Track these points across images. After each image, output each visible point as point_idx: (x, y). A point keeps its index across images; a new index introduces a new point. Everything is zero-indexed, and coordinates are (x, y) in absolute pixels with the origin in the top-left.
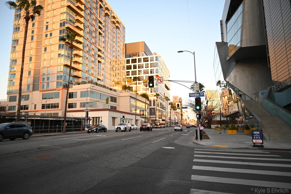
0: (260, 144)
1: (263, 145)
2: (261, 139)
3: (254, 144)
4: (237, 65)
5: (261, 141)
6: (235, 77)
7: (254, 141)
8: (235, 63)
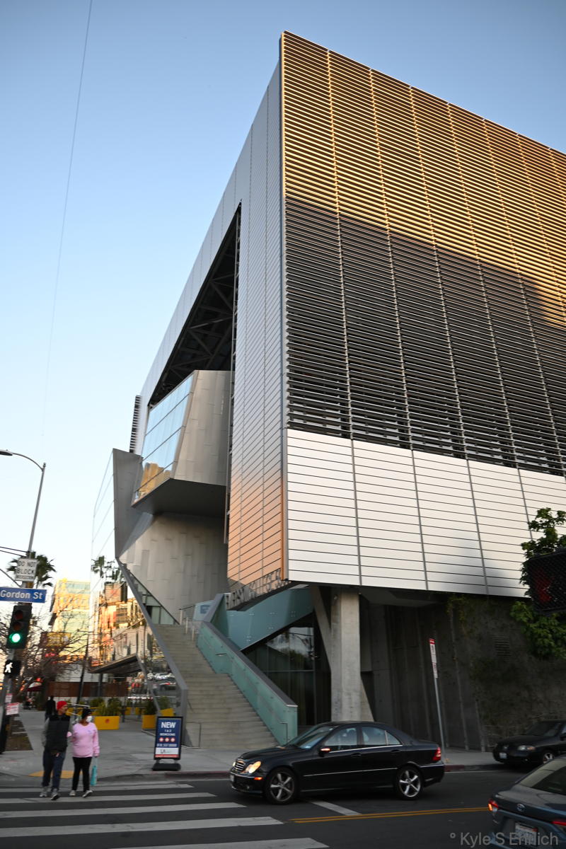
0: (172, 762)
1: (179, 762)
2: (175, 745)
3: (155, 761)
4: (156, 522)
5: (175, 751)
6: (145, 553)
7: (159, 751)
8: (151, 516)
